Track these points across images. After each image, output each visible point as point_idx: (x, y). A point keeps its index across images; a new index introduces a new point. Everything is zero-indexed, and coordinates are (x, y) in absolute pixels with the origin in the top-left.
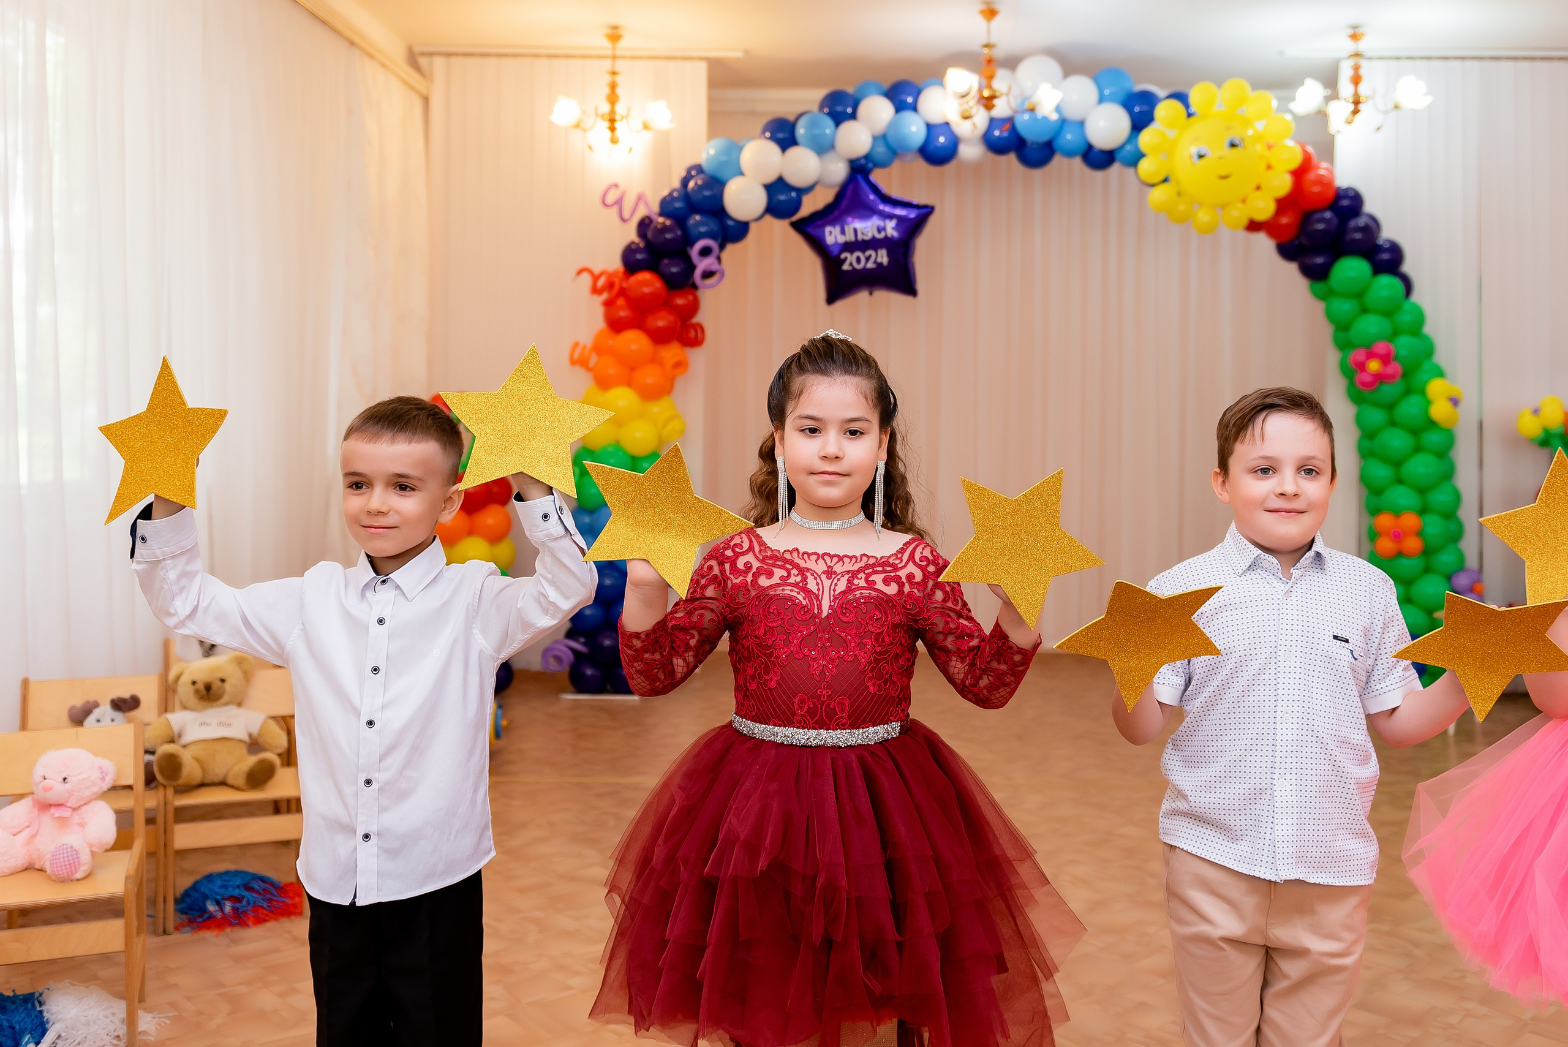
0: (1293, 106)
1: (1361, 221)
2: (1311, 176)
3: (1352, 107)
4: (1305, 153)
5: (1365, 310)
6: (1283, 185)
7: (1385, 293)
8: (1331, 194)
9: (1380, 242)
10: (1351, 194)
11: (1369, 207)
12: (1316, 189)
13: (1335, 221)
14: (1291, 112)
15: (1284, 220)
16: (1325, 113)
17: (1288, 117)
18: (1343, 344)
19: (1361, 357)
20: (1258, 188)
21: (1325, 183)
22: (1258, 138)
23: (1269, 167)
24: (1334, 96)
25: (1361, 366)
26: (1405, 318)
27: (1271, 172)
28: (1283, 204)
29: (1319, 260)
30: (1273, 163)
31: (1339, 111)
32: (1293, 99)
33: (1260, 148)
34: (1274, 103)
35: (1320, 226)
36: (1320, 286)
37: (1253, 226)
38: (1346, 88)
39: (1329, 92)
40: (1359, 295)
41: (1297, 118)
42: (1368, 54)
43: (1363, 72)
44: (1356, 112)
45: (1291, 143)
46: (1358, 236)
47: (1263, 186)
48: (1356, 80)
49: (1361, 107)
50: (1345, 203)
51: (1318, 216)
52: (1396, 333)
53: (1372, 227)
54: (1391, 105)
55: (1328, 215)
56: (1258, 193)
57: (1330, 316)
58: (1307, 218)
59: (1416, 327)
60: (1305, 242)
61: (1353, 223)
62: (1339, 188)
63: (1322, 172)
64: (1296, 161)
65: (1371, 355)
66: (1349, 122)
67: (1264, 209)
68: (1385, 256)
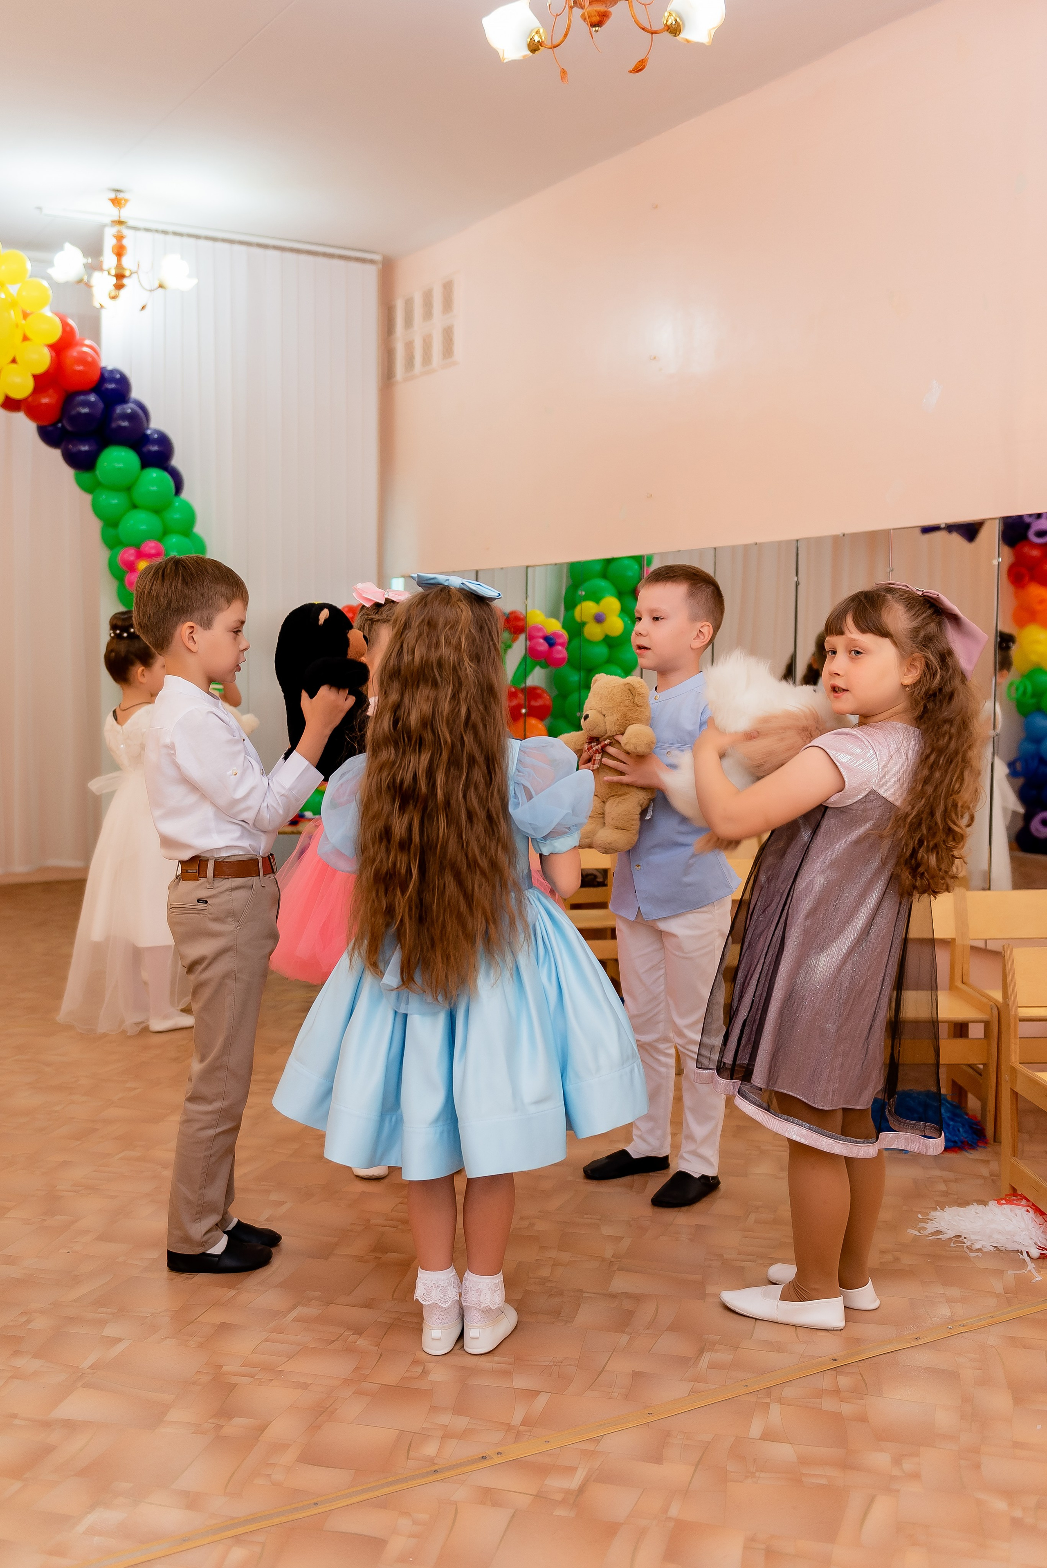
0: (50, 271)
1: (128, 408)
2: (74, 353)
3: (114, 280)
4: (65, 325)
5: (135, 506)
6: (43, 361)
7: (154, 488)
8: (96, 376)
9: (149, 432)
10: (118, 376)
11: (135, 394)
12: (80, 368)
13: (101, 405)
14: (49, 278)
15: (45, 400)
16: (88, 286)
17: (45, 283)
18: (111, 542)
19: (132, 558)
20: (14, 361)
21: (90, 363)
22: (13, 304)
23: (25, 338)
24: (96, 266)
25: (131, 567)
26: (175, 515)
27: (27, 343)
28: (41, 381)
29: (85, 448)
30: (29, 335)
31: (103, 283)
32: (50, 264)
33: (15, 315)
34: (29, 266)
35: (85, 410)
36: (86, 476)
37: (11, 404)
38: (109, 260)
39: (90, 260)
40: (129, 489)
41: (54, 284)
42: (131, 223)
43: (125, 242)
44: (119, 287)
45: (49, 314)
46: (125, 424)
47: (18, 359)
48: (119, 252)
49: (125, 281)
50: (111, 386)
51: (82, 398)
52: (166, 532)
53: (140, 415)
54: (157, 285)
55: (92, 398)
56: (13, 365)
57: (97, 510)
58: (69, 399)
59: (187, 527)
60: (69, 428)
61: (119, 410)
62: (103, 369)
63: (85, 349)
64: (55, 334)
65: (140, 555)
66: (114, 298)
67: (23, 388)
68: (155, 448)
